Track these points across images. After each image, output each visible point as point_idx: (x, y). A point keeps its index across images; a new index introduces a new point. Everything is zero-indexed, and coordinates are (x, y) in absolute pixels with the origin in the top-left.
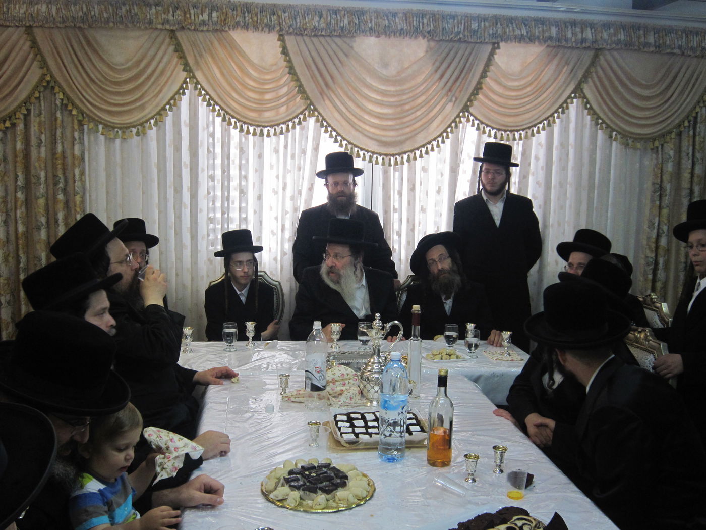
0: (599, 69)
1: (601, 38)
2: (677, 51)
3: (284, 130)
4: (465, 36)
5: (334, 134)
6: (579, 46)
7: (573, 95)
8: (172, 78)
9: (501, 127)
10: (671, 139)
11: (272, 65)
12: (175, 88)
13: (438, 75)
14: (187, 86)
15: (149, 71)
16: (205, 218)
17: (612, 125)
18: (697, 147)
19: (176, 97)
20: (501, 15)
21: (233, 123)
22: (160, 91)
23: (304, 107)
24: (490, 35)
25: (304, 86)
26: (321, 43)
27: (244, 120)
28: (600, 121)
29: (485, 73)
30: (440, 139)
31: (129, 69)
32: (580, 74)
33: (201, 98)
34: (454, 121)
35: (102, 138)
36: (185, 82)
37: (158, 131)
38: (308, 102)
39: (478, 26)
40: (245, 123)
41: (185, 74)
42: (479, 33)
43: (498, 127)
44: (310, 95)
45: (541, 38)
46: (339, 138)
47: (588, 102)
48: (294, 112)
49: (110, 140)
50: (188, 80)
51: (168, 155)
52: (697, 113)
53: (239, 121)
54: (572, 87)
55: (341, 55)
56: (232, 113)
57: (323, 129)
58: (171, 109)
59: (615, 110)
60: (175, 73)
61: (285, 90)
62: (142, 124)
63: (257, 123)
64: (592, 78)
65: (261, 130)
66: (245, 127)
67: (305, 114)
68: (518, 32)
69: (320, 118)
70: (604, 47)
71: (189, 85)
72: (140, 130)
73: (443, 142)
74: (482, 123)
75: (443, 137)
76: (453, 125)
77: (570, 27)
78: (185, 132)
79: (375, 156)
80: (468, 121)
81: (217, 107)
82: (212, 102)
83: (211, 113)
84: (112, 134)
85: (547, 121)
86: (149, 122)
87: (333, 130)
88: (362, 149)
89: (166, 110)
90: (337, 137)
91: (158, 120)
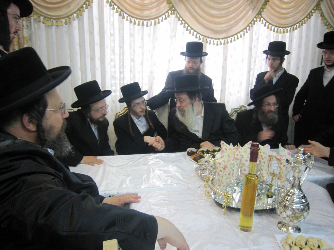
3: (157, 22)
5: (186, 25)
16: (109, 76)
21: (126, 17)
23: (168, 9)
27: (133, 15)
28: (328, 24)
30: (245, 31)
34: (253, 20)
35: (43, 26)
37: (79, 22)
38: (171, 5)
40: (133, 17)
43: (276, 25)
44: (172, 1)
47: (322, 13)
48: (162, 11)
49: (49, 27)
51: (86, 38)
53: (129, 16)
54: (315, 3)
56: (125, 11)
57: (180, 22)
58: (86, 8)
62: (68, 17)
63: (140, 18)
65: (143, 22)
66: (133, 20)
67: (169, 13)
69: (179, 16)
72: (67, 21)
73: (247, 32)
74: (267, 22)
75: (247, 29)
76: (253, 22)
78: (96, 23)
79: (210, 39)
80: (260, 20)
81: (116, 7)
82: (113, 4)
83: (112, 11)
84: (49, 23)
85: (301, 22)
86: (73, 15)
87: (186, 23)
88: (202, 35)
89: (84, 8)
90: (188, 27)
91: (79, 14)
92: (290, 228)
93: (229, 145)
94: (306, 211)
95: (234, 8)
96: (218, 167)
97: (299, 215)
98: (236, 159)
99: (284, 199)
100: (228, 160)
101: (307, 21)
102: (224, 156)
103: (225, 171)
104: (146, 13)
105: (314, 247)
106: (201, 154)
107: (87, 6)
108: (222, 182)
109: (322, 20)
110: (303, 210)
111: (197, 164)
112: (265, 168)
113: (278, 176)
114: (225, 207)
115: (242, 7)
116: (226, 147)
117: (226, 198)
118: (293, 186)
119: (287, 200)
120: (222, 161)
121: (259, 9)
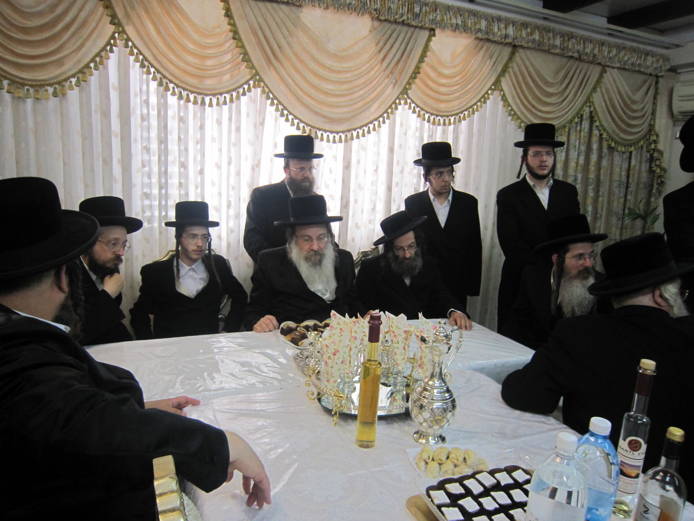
0: (515, 65)
1: (521, 35)
2: (576, 55)
3: (228, 100)
4: (408, 18)
5: (280, 107)
6: (503, 40)
7: (493, 87)
8: (96, 32)
9: (434, 112)
10: (565, 132)
11: (214, 28)
12: (101, 43)
13: (382, 55)
14: (115, 42)
15: (68, 19)
16: (139, 193)
17: (522, 117)
18: (582, 141)
19: (103, 54)
20: (440, 2)
21: (171, 89)
22: (82, 45)
23: (249, 77)
24: (430, 20)
25: (250, 54)
26: (267, 9)
27: (184, 86)
28: (512, 113)
29: (423, 58)
30: (381, 119)
31: (40, 14)
32: (500, 69)
33: (132, 58)
34: (394, 102)
35: (8, 97)
36: (113, 37)
37: (80, 92)
38: (254, 71)
39: (420, 10)
40: (184, 89)
41: (112, 28)
42: (421, 17)
43: (431, 112)
44: (255, 64)
45: (473, 29)
46: (285, 112)
47: (504, 95)
48: (238, 81)
49: (19, 100)
50: (116, 35)
51: (94, 123)
52: (584, 111)
53: (178, 86)
54: (493, 79)
55: (289, 23)
56: (170, 77)
57: (269, 102)
58: (96, 68)
59: (526, 103)
60: (100, 25)
61: (228, 57)
62: (59, 83)
63: (198, 91)
64: (509, 73)
65: (203, 99)
66: (184, 94)
67: (249, 85)
68: (454, 21)
69: (267, 90)
70: (522, 44)
71: (118, 41)
72: (58, 90)
73: (384, 122)
74: (418, 106)
75: (384, 117)
76: (393, 106)
77: (496, 23)
78: (114, 96)
79: (321, 132)
80: (406, 103)
81: (152, 70)
82: (146, 63)
83: (145, 76)
84: (22, 93)
85: (471, 109)
86: (69, 81)
87: (280, 103)
88: (308, 125)
89: (91, 68)
90: (284, 111)
91: (81, 79)
92: (430, 438)
93: (345, 317)
94: (450, 411)
95: (362, 80)
96: (325, 352)
97: (440, 418)
98: (354, 338)
99: (420, 396)
100: (341, 340)
101: (481, 107)
102: (334, 335)
103: (336, 357)
104: (209, 82)
105: (458, 460)
106: (303, 331)
107: (98, 66)
108: (331, 375)
109: (504, 106)
110: (445, 410)
111: (297, 349)
112: (400, 351)
113: (419, 362)
114: (336, 413)
115: (377, 80)
116: (339, 321)
117: (338, 399)
118: (432, 376)
119: (424, 397)
120: (330, 342)
121: (403, 85)
